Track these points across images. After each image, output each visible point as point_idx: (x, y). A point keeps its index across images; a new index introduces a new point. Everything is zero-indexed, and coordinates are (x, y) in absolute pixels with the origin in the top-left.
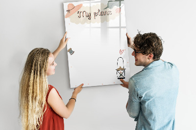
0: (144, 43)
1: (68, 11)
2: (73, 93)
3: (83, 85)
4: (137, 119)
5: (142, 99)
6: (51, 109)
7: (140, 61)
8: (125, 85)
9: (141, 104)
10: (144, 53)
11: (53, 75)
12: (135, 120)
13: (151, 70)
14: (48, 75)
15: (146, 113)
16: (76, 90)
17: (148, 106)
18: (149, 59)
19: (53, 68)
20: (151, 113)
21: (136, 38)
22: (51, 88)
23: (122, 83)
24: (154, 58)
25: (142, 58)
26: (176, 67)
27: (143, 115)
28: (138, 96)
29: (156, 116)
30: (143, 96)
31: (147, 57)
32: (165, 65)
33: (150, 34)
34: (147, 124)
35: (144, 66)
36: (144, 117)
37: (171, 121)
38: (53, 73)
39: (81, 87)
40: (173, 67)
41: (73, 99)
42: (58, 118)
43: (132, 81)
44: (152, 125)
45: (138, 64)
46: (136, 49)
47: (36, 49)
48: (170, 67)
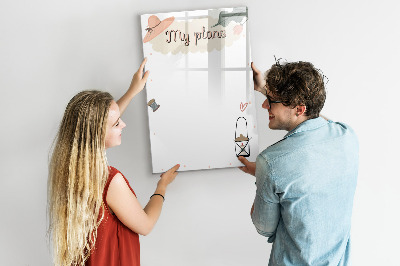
0: (288, 82)
1: (149, 29)
2: (158, 184)
3: (178, 166)
4: (272, 239)
5: (284, 196)
6: (113, 216)
7: (280, 120)
8: (249, 168)
9: (282, 207)
10: (288, 103)
11: (117, 146)
12: (269, 241)
13: (302, 137)
14: (108, 145)
15: (291, 227)
16: (165, 177)
17: (295, 212)
18: (297, 115)
19: (117, 131)
20: (301, 227)
21: (271, 74)
22: (113, 172)
23: (242, 165)
24: (307, 114)
25: (283, 113)
26: (352, 131)
27: (285, 230)
28: (274, 191)
29: (312, 233)
30: (286, 191)
31: (294, 111)
32: (330, 129)
33: (300, 65)
34: (293, 248)
35: (287, 129)
36: (288, 234)
37: (341, 242)
38: (117, 142)
39: (176, 170)
40: (347, 131)
41: (158, 195)
42: (128, 233)
43: (261, 161)
44: (303, 250)
45: (274, 125)
46: (271, 94)
47: (84, 92)
48: (341, 132)
